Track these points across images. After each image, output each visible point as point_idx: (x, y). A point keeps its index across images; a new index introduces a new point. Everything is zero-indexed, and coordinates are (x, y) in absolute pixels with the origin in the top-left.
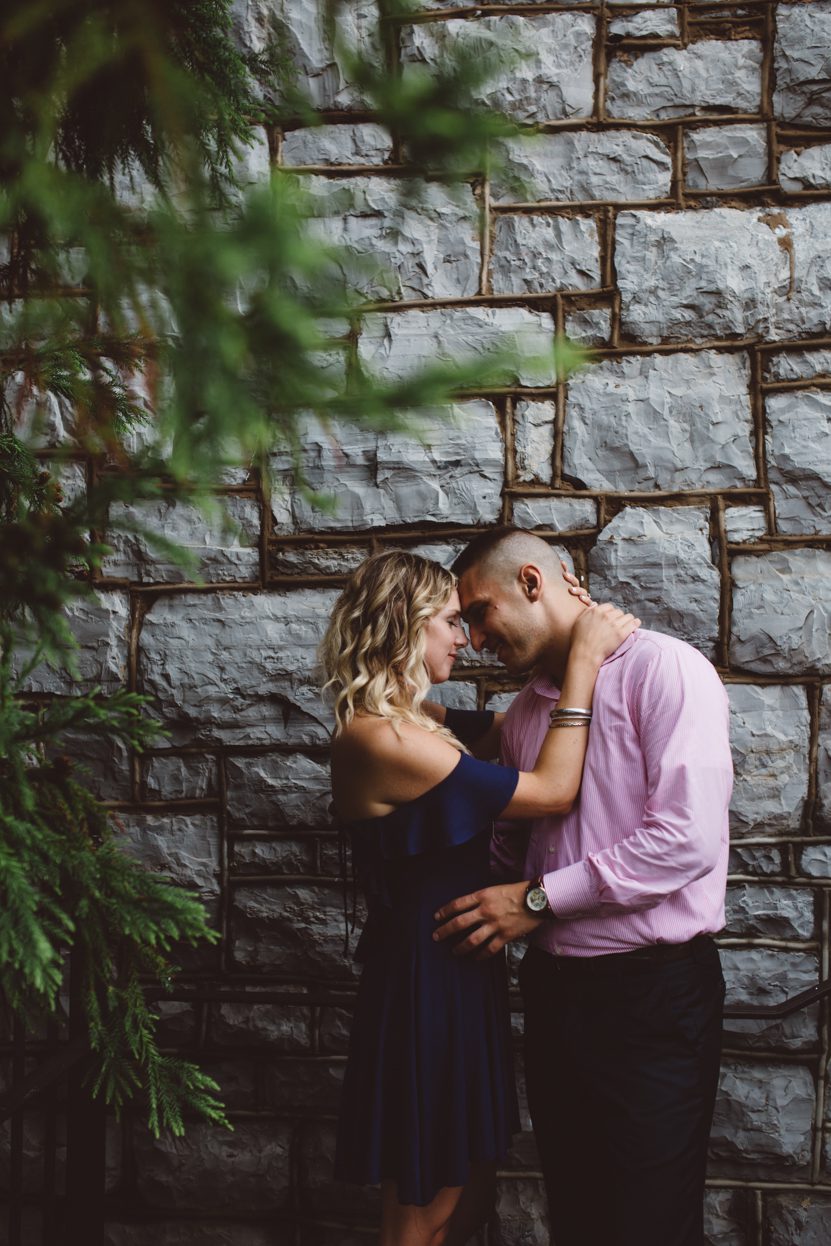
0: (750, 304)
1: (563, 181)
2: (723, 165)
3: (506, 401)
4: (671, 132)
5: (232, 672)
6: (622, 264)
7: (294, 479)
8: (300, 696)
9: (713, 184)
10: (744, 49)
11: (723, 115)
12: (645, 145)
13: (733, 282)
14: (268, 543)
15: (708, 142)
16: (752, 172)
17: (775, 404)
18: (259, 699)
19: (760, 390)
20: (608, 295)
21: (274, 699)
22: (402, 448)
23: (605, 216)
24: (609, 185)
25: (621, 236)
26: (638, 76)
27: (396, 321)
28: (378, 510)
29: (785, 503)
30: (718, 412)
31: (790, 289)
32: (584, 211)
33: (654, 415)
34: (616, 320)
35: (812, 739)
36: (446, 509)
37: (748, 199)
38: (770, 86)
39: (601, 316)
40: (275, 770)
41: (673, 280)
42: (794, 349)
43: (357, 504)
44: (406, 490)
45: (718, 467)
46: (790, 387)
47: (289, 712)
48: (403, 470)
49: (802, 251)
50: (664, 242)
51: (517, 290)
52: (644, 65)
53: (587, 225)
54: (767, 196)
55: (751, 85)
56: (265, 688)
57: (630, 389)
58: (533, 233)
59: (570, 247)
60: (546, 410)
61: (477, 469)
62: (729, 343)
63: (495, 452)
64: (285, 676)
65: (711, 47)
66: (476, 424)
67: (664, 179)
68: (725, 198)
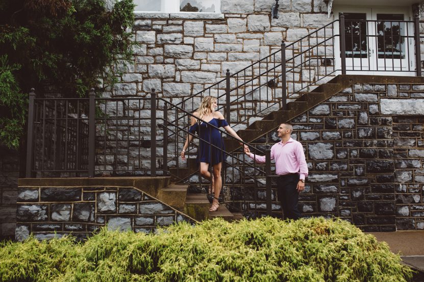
0: (161, 74)
1: (144, 61)
2: (159, 60)
3: (137, 82)
4: (154, 57)
6: (149, 70)
7: (115, 90)
8: (116, 112)
9: (158, 62)
10: (161, 49)
11: (159, 55)
12: (152, 58)
13: (159, 72)
14: (112, 96)
15: (158, 58)
16: (162, 61)
17: (163, 84)
18: (111, 112)
19: (162, 82)
20: (147, 73)
21: (113, 112)
22: (126, 87)
23: (147, 65)
24: (148, 61)
25: (149, 67)
26: (151, 51)
27: (126, 75)
28: (124, 93)
29: (164, 93)
30: (158, 84)
31: (165, 73)
33: (151, 85)
34: (148, 75)
36: (131, 93)
37: (162, 63)
38: (164, 53)
39: (147, 75)
41: (154, 71)
42: (165, 78)
43: (122, 93)
44: (127, 91)
45: (158, 90)
46: (165, 82)
48: (126, 89)
49: (166, 69)
50: (153, 67)
51: (138, 72)
52: (151, 50)
53: (145, 65)
54: (163, 63)
55: (162, 52)
56: (112, 111)
57: (149, 82)
58: (140, 66)
59: (144, 68)
60: (141, 84)
61: (134, 89)
62: (159, 78)
63: (136, 88)
65: (158, 48)
66: (134, 85)
67: (153, 61)
68: (159, 63)
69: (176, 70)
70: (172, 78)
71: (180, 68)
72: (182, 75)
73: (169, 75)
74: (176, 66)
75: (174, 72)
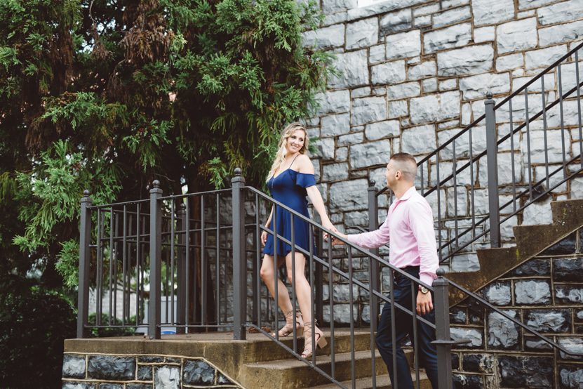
0: (432, 115)
1: (401, 94)
2: (429, 87)
3: (390, 138)
4: (420, 81)
5: (344, 196)
6: (411, 109)
7: (354, 158)
8: (356, 200)
9: (429, 90)
10: (432, 63)
11: (429, 76)
12: (416, 85)
13: (428, 111)
14: (350, 172)
15: (426, 83)
16: (435, 88)
17: (439, 134)
18: (349, 201)
19: (437, 132)
20: (408, 116)
21: (352, 201)
22: (372, 151)
23: (408, 100)
24: (409, 93)
25: (411, 104)
26: (413, 71)
27: (371, 125)
28: (369, 164)
30: (428, 137)
31: (440, 110)
32: (404, 99)
33: (416, 139)
34: (410, 121)
35: (447, 200)
37: (435, 93)
38: (437, 70)
39: (407, 120)
40: (352, 215)
41: (419, 111)
42: (442, 122)
43: (365, 163)
44: (373, 158)
45: (429, 148)
46: (441, 130)
47: (355, 203)
48: (372, 155)
49: (442, 103)
50: (418, 104)
51: (393, 117)
52: (414, 68)
53: (405, 102)
54: (437, 92)
55: (434, 70)
56: (350, 199)
57: (412, 134)
58: (395, 105)
59: (402, 107)
60: (398, 140)
61: (385, 153)
62: (430, 123)
63: (389, 149)
64: (353, 196)
65: (426, 63)
66: (386, 143)
67: (419, 91)
68: (430, 93)
69: (463, 102)
70: (456, 118)
71: (469, 95)
72: (474, 110)
73: (448, 114)
74: (462, 92)
75: (458, 107)
